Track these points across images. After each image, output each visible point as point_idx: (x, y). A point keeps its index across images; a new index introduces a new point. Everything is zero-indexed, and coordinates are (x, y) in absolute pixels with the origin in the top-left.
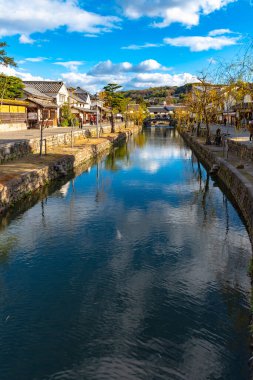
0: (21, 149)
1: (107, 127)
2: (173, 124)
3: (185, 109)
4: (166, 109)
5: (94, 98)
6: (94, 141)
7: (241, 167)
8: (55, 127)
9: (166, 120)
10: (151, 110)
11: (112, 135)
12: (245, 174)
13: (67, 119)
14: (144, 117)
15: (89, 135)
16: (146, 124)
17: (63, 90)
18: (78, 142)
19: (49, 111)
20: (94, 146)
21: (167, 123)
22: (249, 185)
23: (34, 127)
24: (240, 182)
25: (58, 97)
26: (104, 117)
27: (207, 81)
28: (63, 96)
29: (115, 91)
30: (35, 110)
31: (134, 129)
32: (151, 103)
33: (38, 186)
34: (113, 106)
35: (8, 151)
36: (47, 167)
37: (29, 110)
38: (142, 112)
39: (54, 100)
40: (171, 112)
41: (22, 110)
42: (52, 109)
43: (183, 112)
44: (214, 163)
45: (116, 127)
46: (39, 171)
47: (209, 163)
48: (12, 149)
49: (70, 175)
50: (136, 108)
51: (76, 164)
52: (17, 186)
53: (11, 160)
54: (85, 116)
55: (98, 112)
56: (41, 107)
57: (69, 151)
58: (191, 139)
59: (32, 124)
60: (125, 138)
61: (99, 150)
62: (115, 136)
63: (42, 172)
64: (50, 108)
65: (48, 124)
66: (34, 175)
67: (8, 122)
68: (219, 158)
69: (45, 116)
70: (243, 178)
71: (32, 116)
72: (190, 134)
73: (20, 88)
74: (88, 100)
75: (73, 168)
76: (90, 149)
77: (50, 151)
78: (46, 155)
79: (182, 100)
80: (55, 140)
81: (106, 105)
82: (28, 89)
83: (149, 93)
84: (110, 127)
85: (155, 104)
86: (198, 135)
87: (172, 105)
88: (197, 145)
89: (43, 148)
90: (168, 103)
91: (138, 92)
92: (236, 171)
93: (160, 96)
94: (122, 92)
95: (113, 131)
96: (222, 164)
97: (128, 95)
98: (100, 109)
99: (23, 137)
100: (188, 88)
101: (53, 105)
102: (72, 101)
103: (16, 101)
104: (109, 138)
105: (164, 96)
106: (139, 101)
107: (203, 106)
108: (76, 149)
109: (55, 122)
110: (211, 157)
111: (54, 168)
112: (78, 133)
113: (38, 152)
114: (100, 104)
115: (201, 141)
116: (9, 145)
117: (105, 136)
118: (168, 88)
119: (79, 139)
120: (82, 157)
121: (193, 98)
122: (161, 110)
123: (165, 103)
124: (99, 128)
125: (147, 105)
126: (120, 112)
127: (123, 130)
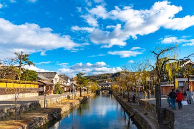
0: (35, 106)
1: (78, 94)
2: (111, 92)
3: (117, 84)
4: (108, 85)
5: (71, 80)
6: (71, 101)
7: (146, 114)
8: (52, 94)
9: (107, 90)
10: (100, 85)
12: (148, 117)
13: (58, 91)
14: (97, 89)
15: (69, 98)
16: (98, 92)
17: (57, 76)
18: (63, 102)
19: (49, 87)
20: (71, 103)
22: (150, 124)
23: (42, 95)
24: (146, 122)
25: (54, 79)
26: (77, 89)
27: (127, 71)
28: (56, 79)
29: (82, 76)
30: (43, 86)
31: (91, 94)
32: (100, 82)
33: (42, 124)
34: (81, 84)
35: (28, 107)
36: (47, 115)
37: (40, 86)
38: (96, 86)
39: (52, 81)
40: (110, 86)
41: (36, 86)
42: (51, 86)
43: (116, 86)
44: (132, 112)
45: (83, 93)
46: (43, 117)
47: (129, 112)
48: (30, 106)
49: (59, 118)
50: (92, 84)
51: (62, 112)
52: (32, 124)
53: (30, 111)
54: (67, 88)
55: (74, 86)
56: (45, 84)
57: (59, 106)
58: (120, 99)
59: (41, 93)
60: (87, 99)
61: (74, 105)
62: (82, 98)
63: (45, 117)
64: (50, 85)
65: (48, 93)
66: (40, 119)
67: (29, 92)
68: (135, 109)
69: (47, 89)
70: (147, 120)
71: (41, 89)
72: (119, 97)
73: (36, 76)
74: (69, 81)
75: (61, 115)
76: (69, 105)
77: (49, 106)
78: (47, 108)
79: (115, 80)
80: (52, 101)
81: (77, 83)
82: (40, 76)
83: (99, 77)
85: (102, 82)
86: (124, 97)
87: (111, 83)
88: (123, 102)
89: (46, 105)
90: (108, 81)
91: (93, 76)
92: (143, 116)
93: (104, 78)
94: (86, 77)
95: (81, 96)
96: (136, 112)
97: (89, 78)
98: (74, 85)
99: (36, 100)
100: (118, 74)
101: (51, 84)
102: (61, 81)
103: (34, 82)
104: (79, 99)
105: (106, 78)
106: (94, 81)
107: (126, 83)
108: (62, 105)
109: (52, 91)
110: (131, 109)
111: (51, 115)
112: (63, 97)
113: (43, 107)
114: (75, 82)
115: (125, 100)
116: (29, 104)
117: (77, 98)
118: (108, 74)
119: (64, 100)
120: (65, 109)
121: (121, 79)
122: (105, 85)
123: (107, 81)
124: (74, 95)
125: (98, 82)
126: (84, 86)
127: (86, 95)
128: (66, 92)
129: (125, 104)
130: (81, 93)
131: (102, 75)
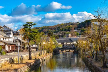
1: (26, 55)
2: (76, 51)
3: (86, 40)
4: (71, 40)
5: (16, 34)
6: (15, 66)
9: (71, 48)
10: (59, 41)
11: (29, 61)
14: (54, 47)
15: (12, 61)
16: (56, 52)
21: (72, 51)
26: (23, 48)
27: (102, 17)
29: (32, 28)
31: (46, 56)
32: (59, 36)
34: (30, 39)
38: (52, 43)
40: (75, 42)
43: (84, 42)
45: (33, 55)
50: (48, 40)
54: (9, 47)
55: (19, 44)
58: (91, 63)
60: (40, 64)
62: (32, 62)
72: (90, 60)
74: (12, 35)
79: (83, 33)
81: (25, 38)
83: (57, 29)
84: (28, 55)
85: (62, 36)
86: (97, 60)
87: (76, 37)
88: (96, 68)
90: (72, 35)
91: (49, 28)
93: (66, 30)
94: (37, 28)
95: (30, 58)
97: (41, 30)
100: (87, 23)
104: (27, 64)
105: (69, 30)
106: (50, 34)
107: (99, 37)
114: (20, 38)
115: (98, 65)
117: (24, 62)
118: (72, 24)
119: (5, 64)
121: (91, 31)
122: (67, 41)
123: (70, 35)
124: (20, 56)
125: (56, 37)
126: (35, 43)
127: (38, 57)
128: (8, 52)
129: (99, 70)
130: (30, 54)
131: (61, 25)
